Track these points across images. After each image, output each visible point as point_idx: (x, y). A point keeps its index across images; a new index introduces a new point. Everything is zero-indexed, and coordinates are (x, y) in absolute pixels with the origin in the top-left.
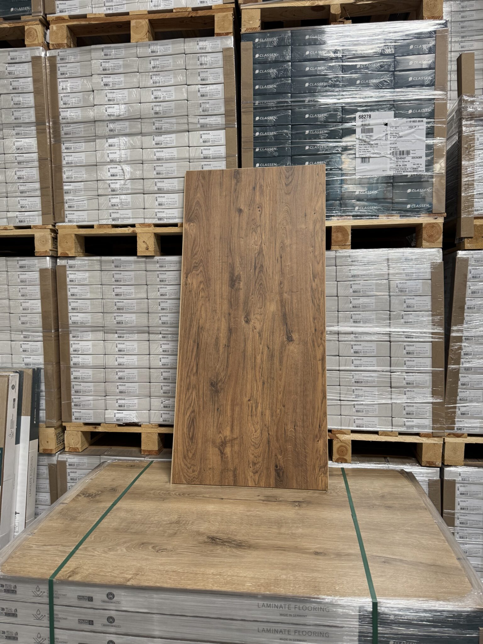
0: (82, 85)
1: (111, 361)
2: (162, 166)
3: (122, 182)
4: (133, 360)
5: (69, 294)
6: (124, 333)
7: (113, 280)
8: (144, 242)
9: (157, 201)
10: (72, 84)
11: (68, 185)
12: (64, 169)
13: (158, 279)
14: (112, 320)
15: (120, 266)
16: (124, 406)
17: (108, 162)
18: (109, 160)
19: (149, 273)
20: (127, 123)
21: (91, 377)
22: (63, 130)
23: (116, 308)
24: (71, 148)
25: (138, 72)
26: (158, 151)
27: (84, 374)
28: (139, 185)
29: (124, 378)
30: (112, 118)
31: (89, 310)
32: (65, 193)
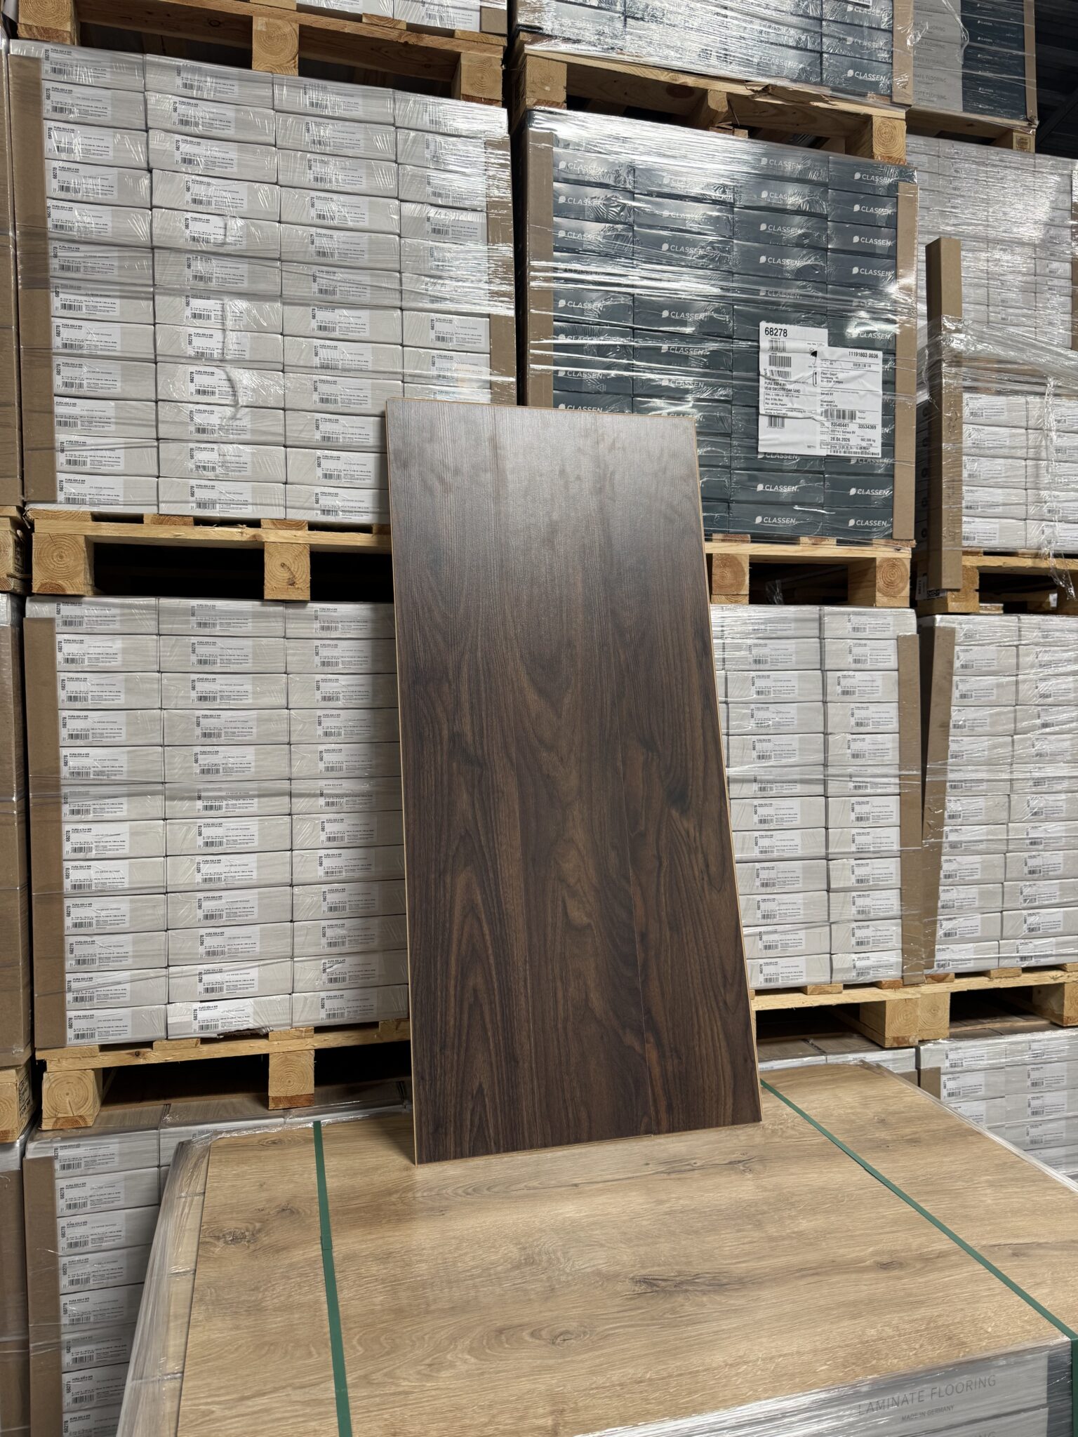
0: (116, 150)
1: (185, 873)
2: (335, 382)
3: (229, 411)
4: (246, 867)
5: (62, 695)
6: (222, 798)
7: (194, 658)
8: (283, 565)
9: (319, 465)
10: (87, 141)
11: (67, 404)
12: (58, 360)
13: (317, 660)
14: (187, 765)
15: (214, 625)
16: (221, 989)
17: (190, 357)
18: (191, 352)
19: (292, 643)
20: (243, 267)
21: (127, 918)
22: (56, 256)
23: (198, 732)
24: (80, 308)
25: (275, 146)
26: (323, 346)
27: (104, 913)
28: (272, 424)
29: (221, 916)
30: (204, 247)
31: (122, 739)
32: (60, 423)
